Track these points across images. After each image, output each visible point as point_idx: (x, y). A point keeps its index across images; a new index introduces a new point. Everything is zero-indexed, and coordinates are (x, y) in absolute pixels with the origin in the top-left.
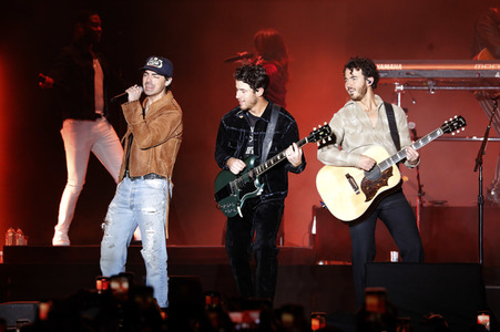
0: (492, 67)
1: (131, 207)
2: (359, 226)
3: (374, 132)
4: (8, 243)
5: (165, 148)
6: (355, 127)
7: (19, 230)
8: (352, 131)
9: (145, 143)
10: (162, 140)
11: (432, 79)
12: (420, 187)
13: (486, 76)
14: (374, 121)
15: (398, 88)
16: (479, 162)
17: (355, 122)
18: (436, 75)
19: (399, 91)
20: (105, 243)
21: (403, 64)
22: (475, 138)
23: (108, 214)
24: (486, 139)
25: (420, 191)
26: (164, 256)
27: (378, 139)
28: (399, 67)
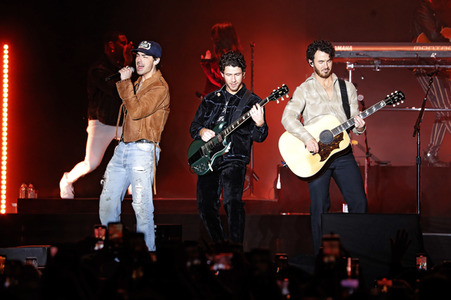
0: (428, 48)
1: (125, 166)
2: (317, 181)
3: (330, 104)
4: (22, 196)
5: (154, 118)
6: (315, 99)
7: (31, 185)
8: (312, 102)
9: (136, 114)
10: (150, 111)
11: (377, 59)
12: (368, 150)
13: (422, 56)
14: (331, 94)
15: (349, 66)
16: (417, 129)
17: (315, 94)
18: (381, 55)
19: (350, 68)
20: (103, 197)
21: (353, 46)
22: (414, 108)
23: (106, 172)
24: (423, 110)
25: (368, 153)
26: (151, 208)
27: (333, 109)
28: (350, 48)
